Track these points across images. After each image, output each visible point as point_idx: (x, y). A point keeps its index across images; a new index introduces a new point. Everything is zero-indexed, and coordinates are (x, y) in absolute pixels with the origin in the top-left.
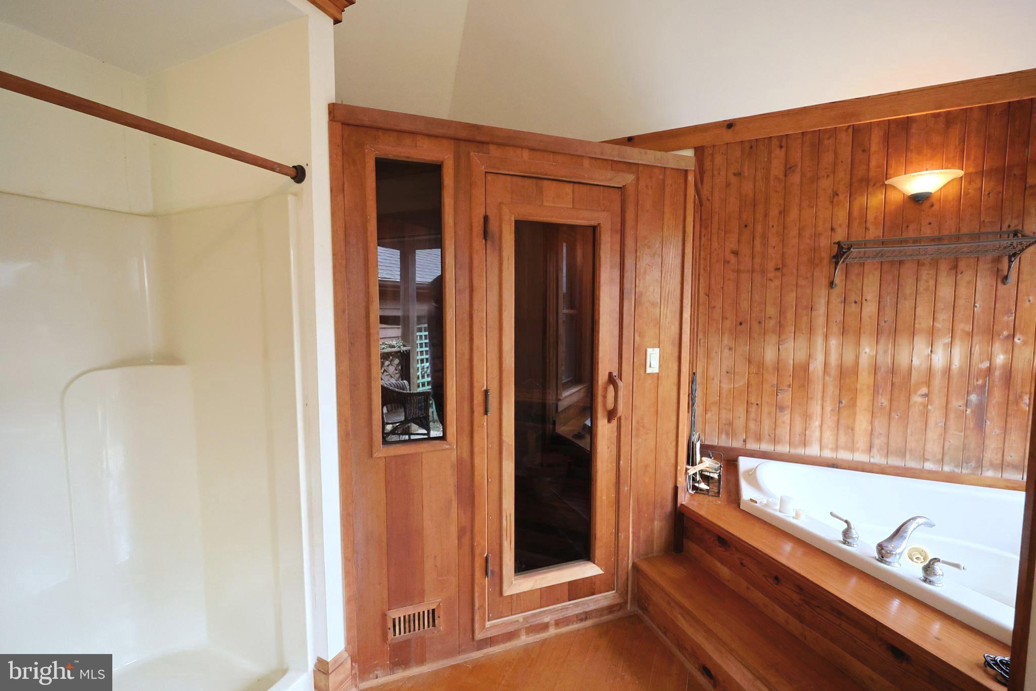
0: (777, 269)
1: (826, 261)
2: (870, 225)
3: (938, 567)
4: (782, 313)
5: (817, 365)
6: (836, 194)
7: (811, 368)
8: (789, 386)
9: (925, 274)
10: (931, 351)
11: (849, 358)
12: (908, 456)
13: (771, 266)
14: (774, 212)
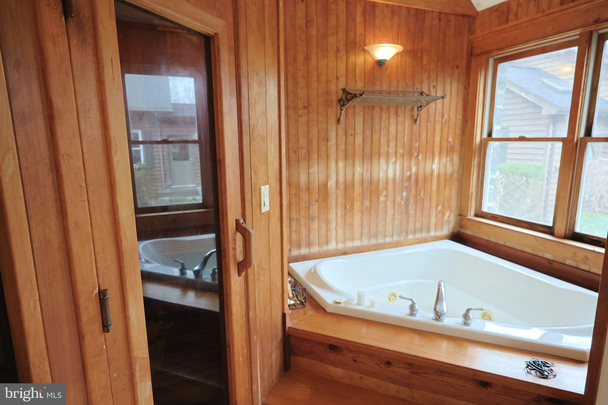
0: (305, 107)
1: (335, 102)
2: (357, 79)
3: (471, 314)
4: (309, 143)
5: (332, 183)
6: (338, 51)
7: (329, 186)
8: (316, 201)
9: (384, 115)
10: (388, 168)
11: (349, 176)
12: (379, 236)
13: (301, 104)
14: (301, 57)
